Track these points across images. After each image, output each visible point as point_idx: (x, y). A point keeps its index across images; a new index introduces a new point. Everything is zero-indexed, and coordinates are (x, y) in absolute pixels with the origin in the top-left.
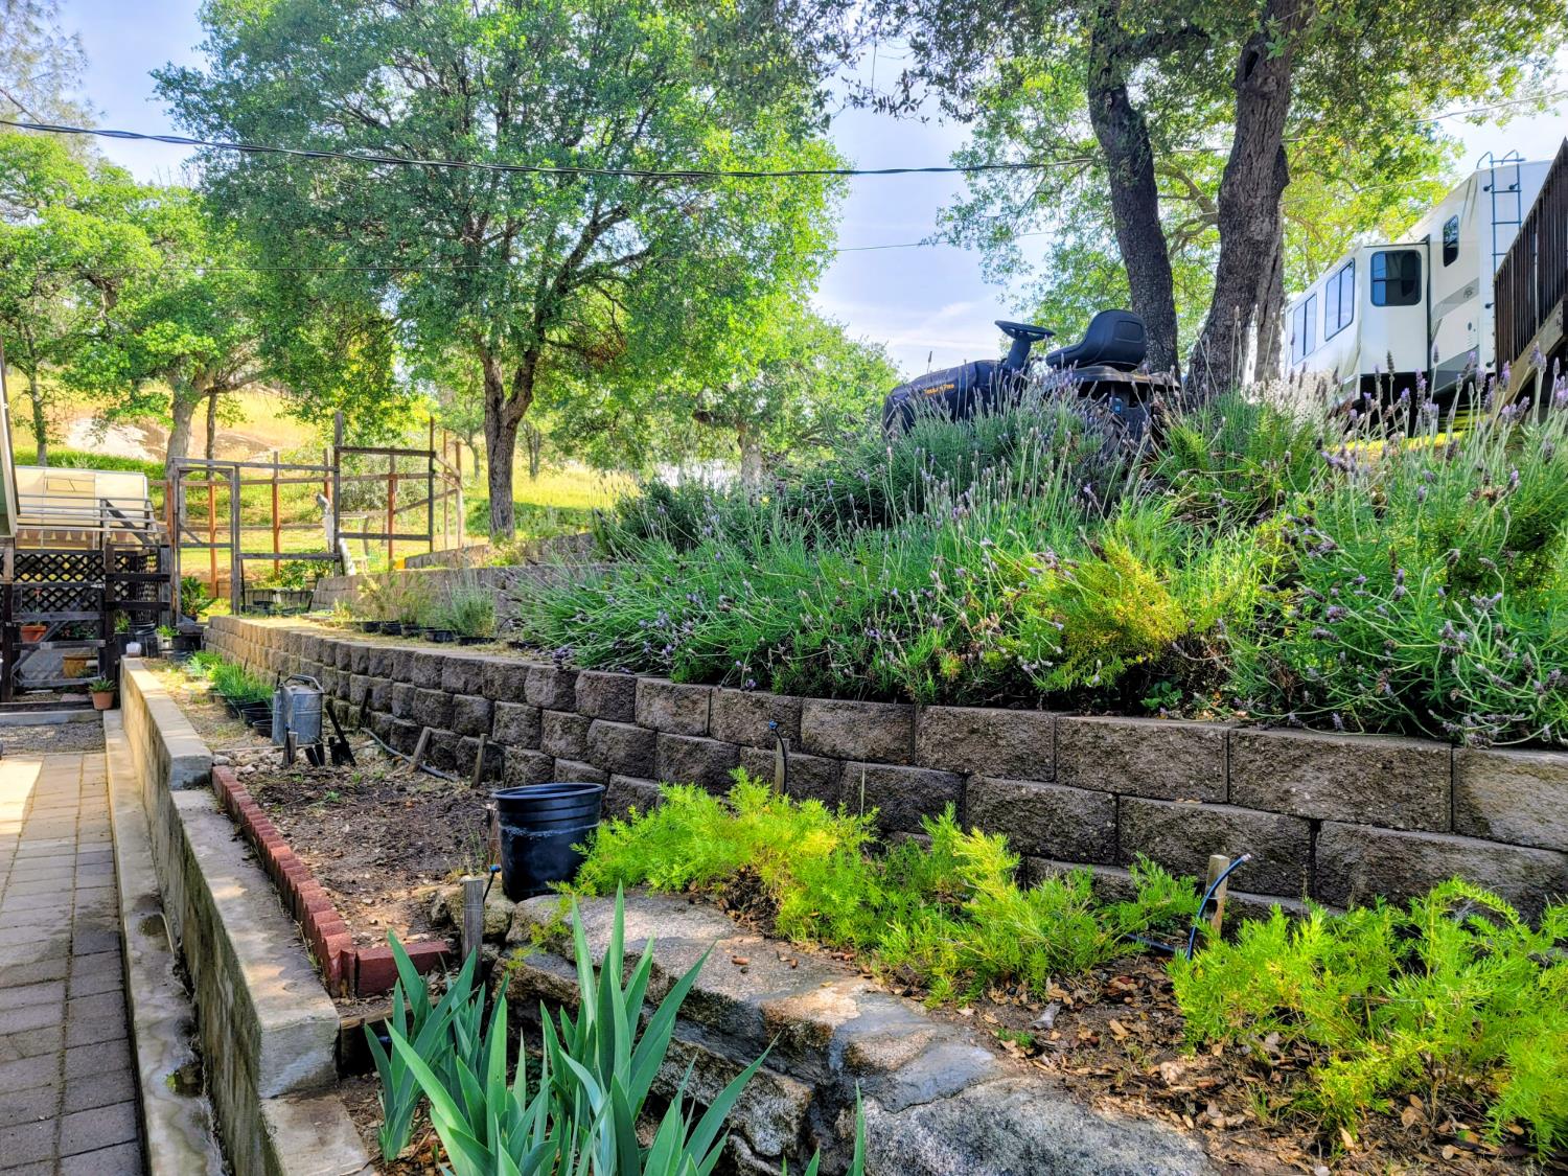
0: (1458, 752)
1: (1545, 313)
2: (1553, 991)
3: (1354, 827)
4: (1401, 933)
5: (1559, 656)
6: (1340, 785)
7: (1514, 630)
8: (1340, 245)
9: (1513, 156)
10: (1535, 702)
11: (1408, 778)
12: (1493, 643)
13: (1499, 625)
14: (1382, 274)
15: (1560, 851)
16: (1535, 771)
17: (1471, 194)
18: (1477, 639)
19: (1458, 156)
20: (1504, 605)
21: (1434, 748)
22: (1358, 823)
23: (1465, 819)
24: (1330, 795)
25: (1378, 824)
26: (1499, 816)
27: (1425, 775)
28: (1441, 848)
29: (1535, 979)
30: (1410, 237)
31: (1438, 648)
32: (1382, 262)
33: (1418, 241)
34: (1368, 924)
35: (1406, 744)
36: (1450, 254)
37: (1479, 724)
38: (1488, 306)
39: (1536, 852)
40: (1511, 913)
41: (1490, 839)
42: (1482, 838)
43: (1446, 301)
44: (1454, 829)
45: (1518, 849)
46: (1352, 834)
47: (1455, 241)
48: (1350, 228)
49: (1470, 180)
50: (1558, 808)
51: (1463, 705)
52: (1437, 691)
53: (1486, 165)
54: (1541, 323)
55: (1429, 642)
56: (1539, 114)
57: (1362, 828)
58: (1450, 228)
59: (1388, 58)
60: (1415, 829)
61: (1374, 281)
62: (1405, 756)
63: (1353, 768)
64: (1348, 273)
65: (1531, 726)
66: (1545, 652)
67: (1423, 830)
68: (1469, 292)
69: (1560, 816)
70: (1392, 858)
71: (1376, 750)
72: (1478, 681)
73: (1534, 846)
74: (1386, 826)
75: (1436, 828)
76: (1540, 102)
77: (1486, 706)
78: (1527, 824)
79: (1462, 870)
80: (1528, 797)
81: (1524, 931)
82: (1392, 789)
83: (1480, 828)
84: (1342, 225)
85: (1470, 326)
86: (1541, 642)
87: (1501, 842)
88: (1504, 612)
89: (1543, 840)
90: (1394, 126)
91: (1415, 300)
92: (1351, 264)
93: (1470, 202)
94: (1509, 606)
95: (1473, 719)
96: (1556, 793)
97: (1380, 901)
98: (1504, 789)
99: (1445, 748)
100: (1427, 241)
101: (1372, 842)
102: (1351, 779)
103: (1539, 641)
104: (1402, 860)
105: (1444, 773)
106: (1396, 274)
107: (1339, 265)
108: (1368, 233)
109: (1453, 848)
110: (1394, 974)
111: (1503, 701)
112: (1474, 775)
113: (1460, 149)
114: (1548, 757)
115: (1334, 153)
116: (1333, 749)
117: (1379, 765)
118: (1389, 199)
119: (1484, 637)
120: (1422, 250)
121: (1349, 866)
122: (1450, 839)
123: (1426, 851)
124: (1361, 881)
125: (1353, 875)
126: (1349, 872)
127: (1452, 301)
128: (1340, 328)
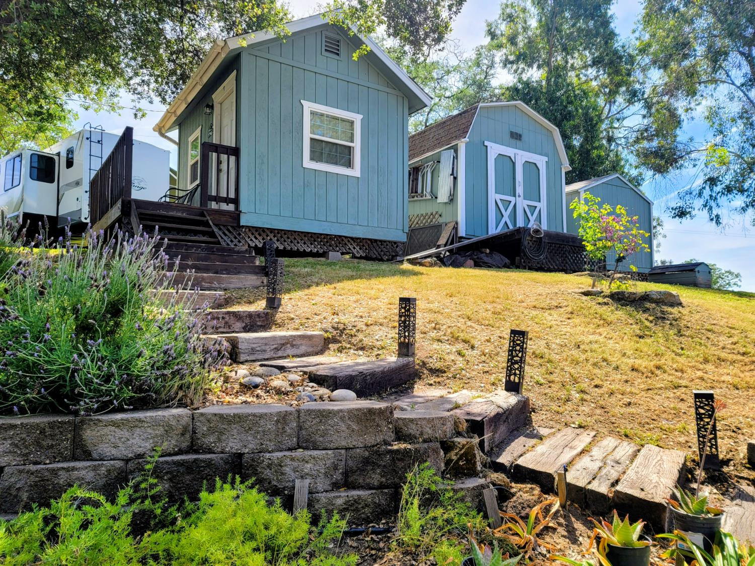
0: (78, 419)
1: (113, 203)
2: (120, 531)
3: (22, 467)
4: (46, 520)
5: (125, 368)
6: (16, 446)
7: (106, 356)
8: (14, 144)
9: (100, 128)
10: (114, 390)
11: (52, 436)
12: (96, 363)
13: (99, 355)
14: (36, 165)
15: (123, 460)
16: (115, 424)
17: (81, 139)
18: (89, 362)
19: (75, 119)
20: (101, 345)
21: (66, 419)
22: (25, 464)
23: (81, 452)
24: (10, 452)
25: (36, 463)
26: (96, 448)
27: (61, 433)
28: (67, 470)
29: (112, 527)
30: (51, 150)
31: (69, 368)
32: (35, 159)
33: (54, 153)
34: (29, 522)
35: (51, 419)
36: (70, 164)
37: (88, 404)
38: (86, 192)
39: (112, 462)
40: (102, 499)
41: (92, 460)
42: (88, 460)
43: (67, 185)
44: (74, 458)
45: (104, 462)
46: (21, 472)
47: (72, 158)
48: (19, 137)
49: (80, 133)
50: (123, 440)
51: (81, 395)
52: (68, 388)
53: (87, 128)
54: (111, 207)
55: (63, 364)
56: (112, 112)
57: (27, 467)
58: (70, 151)
59: (45, 64)
60: (54, 462)
61: (31, 167)
62: (52, 425)
63: (24, 436)
64: (18, 159)
65: (111, 402)
66: (119, 367)
67: (59, 461)
68: (78, 183)
69: (124, 443)
70: (43, 480)
71: (37, 424)
72: (88, 382)
73: (111, 460)
74: (40, 464)
75: (65, 460)
76: (113, 108)
77: (91, 394)
78: (108, 449)
79: (78, 479)
80: (110, 437)
81: (108, 506)
82: (44, 443)
83: (87, 455)
84: (16, 135)
85: (78, 199)
86: (118, 362)
87: (96, 460)
88: (102, 348)
89: (115, 456)
90: (46, 97)
91: (52, 181)
92: (20, 156)
93: (79, 143)
94: (103, 344)
95: (85, 402)
96: (122, 433)
97: (34, 506)
98: (99, 434)
99: (71, 418)
100: (58, 154)
101: (32, 474)
102: (22, 442)
103: (116, 361)
104: (48, 480)
105: (70, 431)
106: (43, 166)
107: (13, 154)
108: (29, 142)
109: (74, 469)
110: (42, 544)
111: (99, 391)
112: (85, 429)
113: (76, 116)
114: (119, 416)
115: (14, 100)
116: (13, 427)
117: (38, 432)
118: (41, 129)
119: (92, 361)
120: (56, 158)
121: (19, 489)
122: (72, 464)
123: (61, 473)
124: (25, 496)
125: (20, 494)
126: (18, 492)
127: (69, 185)
128: (13, 187)
